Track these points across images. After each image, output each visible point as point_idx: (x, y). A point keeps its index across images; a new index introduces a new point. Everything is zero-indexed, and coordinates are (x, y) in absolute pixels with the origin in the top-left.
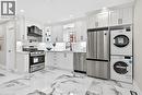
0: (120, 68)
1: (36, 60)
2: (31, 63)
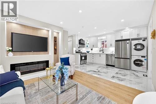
0: (138, 63)
1: (83, 58)
2: (81, 59)
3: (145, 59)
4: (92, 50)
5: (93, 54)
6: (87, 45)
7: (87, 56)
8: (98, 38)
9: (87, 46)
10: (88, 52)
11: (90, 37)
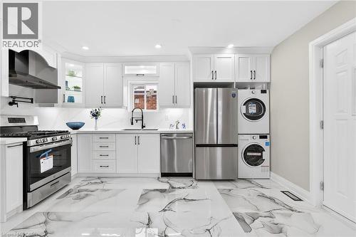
0: (254, 155)
1: (46, 164)
3: (267, 144)
4: (96, 115)
5: (104, 135)
6: (68, 94)
7: (69, 146)
8: (123, 70)
9: (71, 100)
10: (76, 127)
11: (83, 60)
